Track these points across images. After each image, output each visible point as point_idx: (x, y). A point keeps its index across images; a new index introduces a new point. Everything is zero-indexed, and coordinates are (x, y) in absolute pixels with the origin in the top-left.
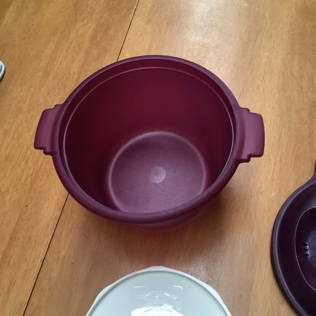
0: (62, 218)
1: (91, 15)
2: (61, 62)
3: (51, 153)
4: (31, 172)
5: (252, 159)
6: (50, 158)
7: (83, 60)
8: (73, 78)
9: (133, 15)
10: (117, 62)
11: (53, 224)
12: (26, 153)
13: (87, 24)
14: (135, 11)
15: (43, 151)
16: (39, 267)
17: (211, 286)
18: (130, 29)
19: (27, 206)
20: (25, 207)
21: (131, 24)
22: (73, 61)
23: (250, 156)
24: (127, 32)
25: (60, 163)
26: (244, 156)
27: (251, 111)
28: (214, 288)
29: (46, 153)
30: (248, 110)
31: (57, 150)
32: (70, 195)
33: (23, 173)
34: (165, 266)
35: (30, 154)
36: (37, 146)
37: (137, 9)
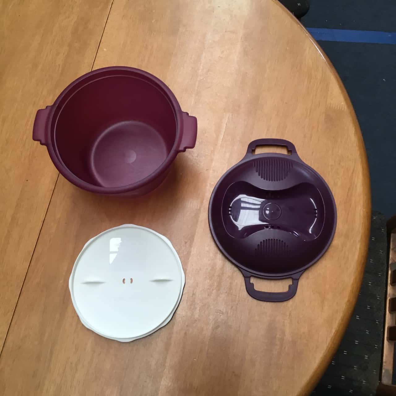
0: (56, 190)
1: (73, 8)
2: (47, 55)
3: (46, 144)
4: (28, 153)
5: (187, 150)
6: (45, 147)
7: (66, 53)
8: (58, 70)
9: (110, 9)
10: (92, 72)
11: (49, 194)
12: (23, 137)
13: (69, 17)
14: (112, 5)
15: (39, 142)
16: (41, 225)
17: (166, 237)
18: (107, 23)
19: (27, 181)
20: (26, 181)
21: (109, 18)
22: (58, 54)
23: (185, 148)
24: (105, 27)
25: (53, 152)
26: (181, 148)
27: (189, 115)
28: (168, 238)
29: (42, 144)
30: (188, 114)
31: (50, 141)
32: (60, 174)
33: (22, 154)
34: (134, 224)
35: (27, 138)
36: (35, 138)
37: (113, 3)
